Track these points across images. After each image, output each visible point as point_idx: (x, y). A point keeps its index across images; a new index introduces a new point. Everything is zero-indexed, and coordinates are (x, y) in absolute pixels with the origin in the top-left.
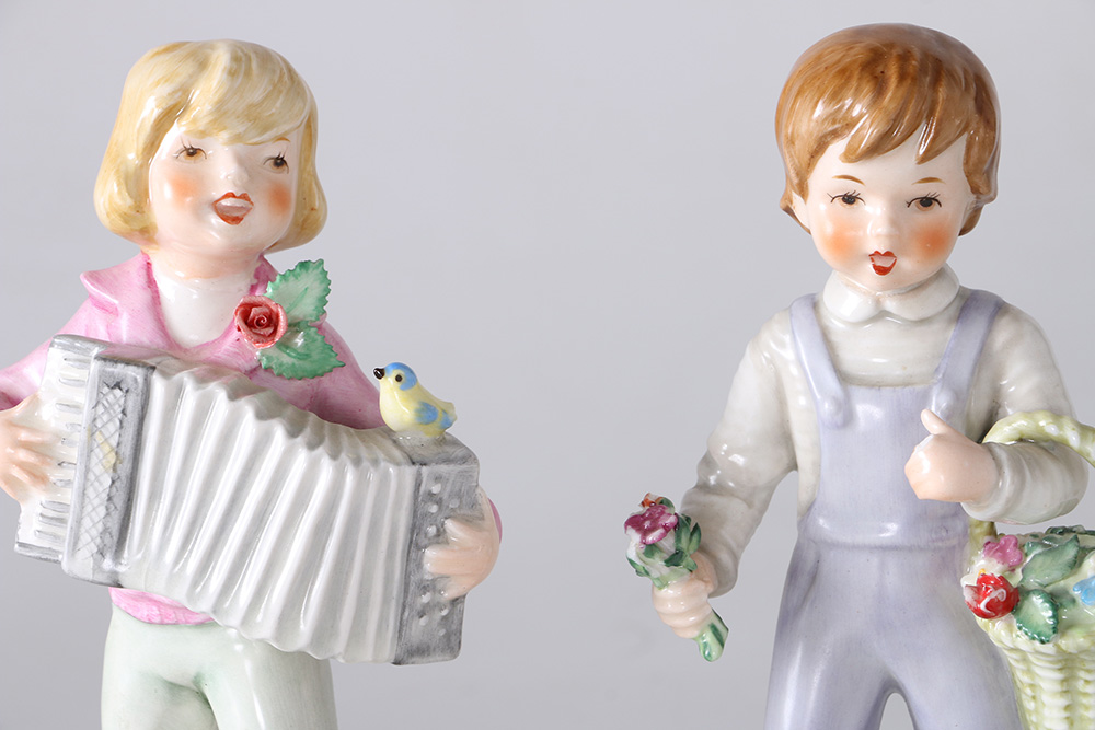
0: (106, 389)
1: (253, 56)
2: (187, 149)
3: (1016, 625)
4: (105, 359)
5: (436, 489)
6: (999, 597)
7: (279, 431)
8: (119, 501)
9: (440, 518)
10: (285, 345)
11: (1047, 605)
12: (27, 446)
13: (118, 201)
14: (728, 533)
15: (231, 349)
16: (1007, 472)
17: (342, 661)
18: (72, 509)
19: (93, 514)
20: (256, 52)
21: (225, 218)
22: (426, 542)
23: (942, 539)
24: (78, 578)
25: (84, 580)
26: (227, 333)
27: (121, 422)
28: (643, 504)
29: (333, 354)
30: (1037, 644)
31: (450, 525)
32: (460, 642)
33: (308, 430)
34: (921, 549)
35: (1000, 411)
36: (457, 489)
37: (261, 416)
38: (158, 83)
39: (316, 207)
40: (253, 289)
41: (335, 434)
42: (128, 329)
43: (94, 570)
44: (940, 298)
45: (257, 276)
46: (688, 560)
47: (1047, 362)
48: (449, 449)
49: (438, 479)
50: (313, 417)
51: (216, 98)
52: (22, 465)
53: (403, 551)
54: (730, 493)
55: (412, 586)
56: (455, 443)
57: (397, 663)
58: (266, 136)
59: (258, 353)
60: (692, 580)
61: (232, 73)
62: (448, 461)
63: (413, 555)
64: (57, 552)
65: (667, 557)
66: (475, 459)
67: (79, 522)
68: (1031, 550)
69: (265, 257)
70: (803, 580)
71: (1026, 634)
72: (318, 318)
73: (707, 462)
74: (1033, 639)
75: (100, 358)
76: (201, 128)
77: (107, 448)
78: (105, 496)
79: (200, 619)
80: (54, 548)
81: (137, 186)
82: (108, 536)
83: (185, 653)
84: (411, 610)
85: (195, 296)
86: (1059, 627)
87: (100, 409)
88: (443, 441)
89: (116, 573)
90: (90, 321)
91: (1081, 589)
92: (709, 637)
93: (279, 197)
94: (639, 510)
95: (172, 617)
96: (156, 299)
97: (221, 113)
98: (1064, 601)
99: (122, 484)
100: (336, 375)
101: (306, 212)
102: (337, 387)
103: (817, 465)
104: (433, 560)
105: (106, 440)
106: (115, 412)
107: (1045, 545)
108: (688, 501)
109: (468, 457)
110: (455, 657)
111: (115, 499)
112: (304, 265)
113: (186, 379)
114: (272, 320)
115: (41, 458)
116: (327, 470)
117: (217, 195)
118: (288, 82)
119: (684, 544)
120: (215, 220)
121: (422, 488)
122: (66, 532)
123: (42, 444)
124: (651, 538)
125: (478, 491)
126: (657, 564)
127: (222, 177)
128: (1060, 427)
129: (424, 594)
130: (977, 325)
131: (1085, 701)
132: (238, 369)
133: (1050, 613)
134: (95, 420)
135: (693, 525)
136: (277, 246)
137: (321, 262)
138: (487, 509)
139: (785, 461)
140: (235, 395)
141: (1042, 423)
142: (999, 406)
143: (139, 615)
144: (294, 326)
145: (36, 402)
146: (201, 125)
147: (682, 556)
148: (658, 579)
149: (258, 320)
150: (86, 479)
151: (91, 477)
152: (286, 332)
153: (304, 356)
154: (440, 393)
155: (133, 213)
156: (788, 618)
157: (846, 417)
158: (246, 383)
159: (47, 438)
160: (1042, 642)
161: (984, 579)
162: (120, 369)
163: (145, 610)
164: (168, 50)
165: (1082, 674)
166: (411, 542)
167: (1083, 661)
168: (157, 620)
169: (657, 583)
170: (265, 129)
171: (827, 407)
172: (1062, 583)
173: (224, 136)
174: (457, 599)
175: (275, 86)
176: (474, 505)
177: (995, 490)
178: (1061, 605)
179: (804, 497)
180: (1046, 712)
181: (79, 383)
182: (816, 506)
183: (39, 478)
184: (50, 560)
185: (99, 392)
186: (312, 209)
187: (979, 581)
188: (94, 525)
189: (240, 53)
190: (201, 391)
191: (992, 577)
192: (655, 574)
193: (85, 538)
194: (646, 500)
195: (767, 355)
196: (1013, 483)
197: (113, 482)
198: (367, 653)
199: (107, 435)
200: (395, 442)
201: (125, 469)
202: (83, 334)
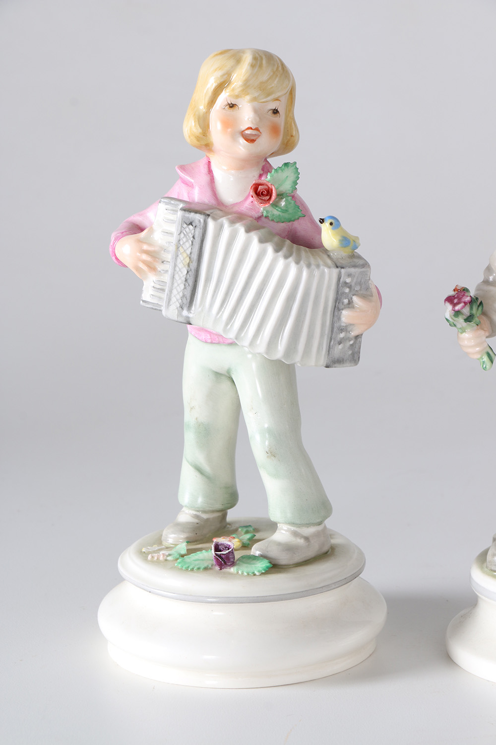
0: (185, 226)
1: (264, 57)
2: (229, 104)
4: (185, 210)
5: (348, 280)
7: (270, 249)
8: (191, 281)
9: (350, 295)
10: (275, 205)
12: (147, 252)
13: (194, 130)
15: (249, 207)
17: (299, 365)
18: (167, 285)
19: (178, 288)
20: (265, 55)
21: (247, 140)
22: (343, 307)
24: (170, 319)
25: (173, 320)
26: (247, 198)
27: (192, 242)
28: (454, 290)
29: (299, 210)
31: (355, 299)
32: (359, 358)
33: (285, 249)
36: (359, 280)
37: (262, 241)
38: (216, 70)
39: (294, 135)
40: (261, 176)
41: (299, 251)
42: (198, 195)
43: (178, 316)
45: (263, 169)
46: (476, 319)
48: (356, 260)
49: (349, 275)
50: (288, 242)
51: (244, 79)
52: (144, 262)
53: (331, 311)
55: (335, 328)
56: (359, 257)
57: (327, 367)
58: (269, 98)
59: (262, 209)
60: (477, 329)
61: (253, 66)
62: (355, 266)
63: (336, 313)
64: (161, 306)
65: (465, 317)
66: (369, 265)
67: (171, 291)
69: (268, 160)
72: (292, 192)
73: (489, 269)
75: (184, 210)
76: (236, 94)
77: (185, 255)
78: (184, 279)
79: (230, 341)
80: (159, 303)
81: (204, 123)
82: (185, 299)
83: (223, 357)
84: (334, 341)
85: (232, 179)
87: (182, 235)
88: (354, 256)
89: (188, 317)
90: (180, 191)
92: (486, 358)
93: (275, 130)
94: (452, 293)
95: (216, 340)
96: (212, 180)
97: (247, 86)
99: (192, 273)
100: (302, 221)
101: (288, 138)
102: (301, 227)
104: (346, 316)
105: (185, 251)
106: (189, 237)
108: (478, 289)
109: (365, 265)
110: (356, 364)
111: (188, 281)
112: (286, 164)
113: (225, 221)
114: (269, 192)
115: (153, 259)
116: (293, 269)
117: (243, 128)
118: (281, 71)
119: (474, 311)
120: (242, 141)
121: (341, 280)
122: (164, 296)
123: (154, 252)
124: (457, 308)
125: (370, 282)
126: (460, 321)
127: (246, 119)
129: (341, 333)
132: (251, 217)
134: (179, 240)
135: (479, 301)
136: (273, 154)
137: (295, 163)
138: (374, 291)
140: (248, 230)
143: (201, 338)
144: (280, 196)
145: (152, 231)
146: (237, 92)
147: (473, 318)
148: (461, 328)
149: (262, 193)
150: (175, 270)
151: (177, 269)
152: (276, 198)
153: (285, 211)
154: (352, 230)
155: (202, 136)
158: (255, 224)
159: (156, 249)
162: (192, 215)
163: (204, 336)
164: (222, 53)
166: (335, 307)
168: (209, 341)
170: (269, 95)
173: (248, 98)
174: (358, 336)
175: (274, 73)
176: (367, 289)
181: (172, 222)
183: (153, 269)
184: (157, 310)
185: (182, 227)
186: (292, 136)
188: (178, 293)
189: (257, 55)
190: (232, 228)
192: (459, 326)
193: (174, 299)
194: (456, 288)
197: (188, 272)
198: (312, 362)
199: (185, 248)
200: (329, 256)
201: (194, 265)
202: (176, 197)
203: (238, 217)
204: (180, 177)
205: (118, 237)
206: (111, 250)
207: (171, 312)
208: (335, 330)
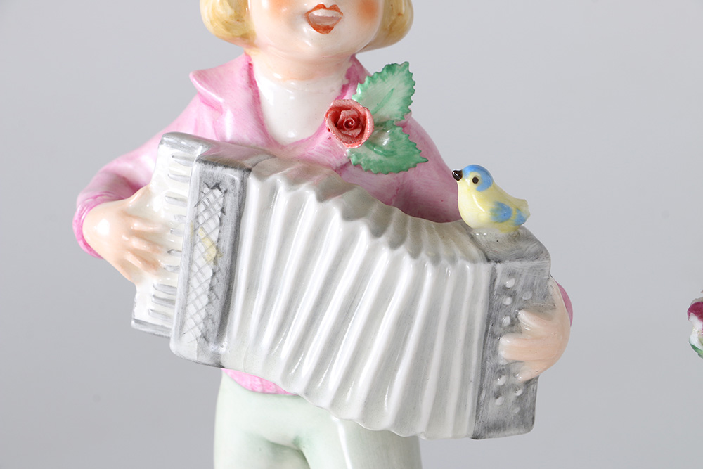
0: (206, 190)
4: (205, 162)
5: (510, 283)
7: (363, 231)
8: (220, 290)
9: (514, 310)
10: (372, 143)
12: (140, 235)
13: (220, 10)
15: (324, 147)
17: (424, 438)
18: (178, 291)
19: (197, 302)
21: (317, 28)
22: (501, 330)
24: (184, 358)
25: (193, 361)
26: (319, 133)
27: (220, 220)
29: (417, 151)
31: (523, 316)
32: (533, 418)
33: (391, 229)
36: (529, 282)
37: (348, 216)
39: (403, 12)
40: (344, 89)
41: (417, 229)
42: (232, 127)
43: (199, 353)
45: (348, 76)
48: (522, 245)
49: (511, 274)
50: (397, 213)
52: (135, 253)
53: (480, 339)
55: (488, 370)
56: (529, 238)
57: (475, 437)
59: (347, 151)
62: (521, 257)
63: (489, 343)
64: (168, 330)
66: (547, 254)
67: (184, 308)
69: (358, 57)
72: (403, 117)
75: (204, 160)
77: (208, 243)
78: (207, 286)
80: (166, 326)
82: (210, 322)
83: (285, 418)
84: (488, 391)
85: (292, 98)
87: (202, 207)
88: (520, 236)
89: (217, 355)
93: (367, 6)
96: (256, 99)
99: (222, 276)
100: (422, 168)
101: (393, 18)
102: (423, 181)
104: (507, 347)
105: (207, 235)
106: (215, 210)
109: (541, 253)
110: (529, 431)
111: (216, 289)
112: (390, 68)
113: (279, 180)
114: (360, 122)
115: (152, 246)
116: (407, 267)
117: (309, 6)
120: (307, 29)
121: (497, 283)
122: (174, 312)
123: (154, 233)
125: (550, 281)
129: (500, 377)
132: (329, 166)
134: (197, 217)
137: (407, 64)
138: (558, 298)
140: (323, 196)
144: (381, 126)
149: (347, 122)
150: (190, 270)
151: (195, 268)
152: (373, 131)
153: (390, 153)
155: (234, 21)
158: (335, 181)
159: (157, 228)
162: (219, 171)
166: (487, 331)
168: (259, 389)
174: (530, 380)
176: (546, 295)
181: (185, 179)
183: (151, 264)
184: (163, 336)
185: (201, 192)
186: (399, 14)
188: (198, 312)
190: (292, 193)
193: (190, 323)
197: (214, 273)
198: (447, 431)
199: (208, 231)
200: (472, 237)
201: (225, 262)
202: (190, 132)
203: (304, 170)
204: (199, 93)
205: (87, 205)
206: (75, 228)
207: (187, 346)
208: (488, 372)
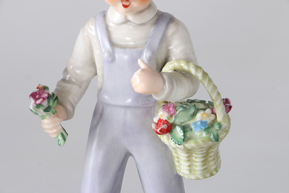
3: (170, 138)
6: (165, 128)
11: (182, 131)
14: (71, 98)
16: (167, 84)
23: (147, 104)
28: (37, 88)
30: (177, 145)
34: (139, 108)
35: (169, 58)
44: (149, 16)
46: (53, 110)
47: (188, 40)
54: (74, 83)
60: (54, 117)
65: (45, 108)
68: (179, 109)
70: (98, 116)
71: (174, 141)
73: (66, 71)
74: (176, 143)
86: (185, 139)
91: (194, 125)
92: (60, 138)
94: (35, 90)
98: (188, 129)
103: (103, 75)
107: (184, 107)
119: (51, 104)
124: (39, 102)
126: (41, 110)
128: (188, 66)
130: (162, 26)
131: (195, 164)
133: (182, 134)
135: (55, 97)
139: (94, 72)
141: (182, 65)
142: (169, 57)
147: (50, 108)
148: (41, 116)
156: (93, 129)
157: (112, 59)
160: (179, 144)
161: (160, 120)
165: (194, 155)
167: (194, 151)
169: (41, 118)
171: (106, 55)
172: (188, 122)
177: (163, 90)
178: (187, 131)
179: (99, 86)
180: (182, 167)
182: (102, 90)
187: (158, 121)
191: (162, 120)
192: (40, 114)
194: (38, 87)
195: (86, 34)
196: (169, 87)
